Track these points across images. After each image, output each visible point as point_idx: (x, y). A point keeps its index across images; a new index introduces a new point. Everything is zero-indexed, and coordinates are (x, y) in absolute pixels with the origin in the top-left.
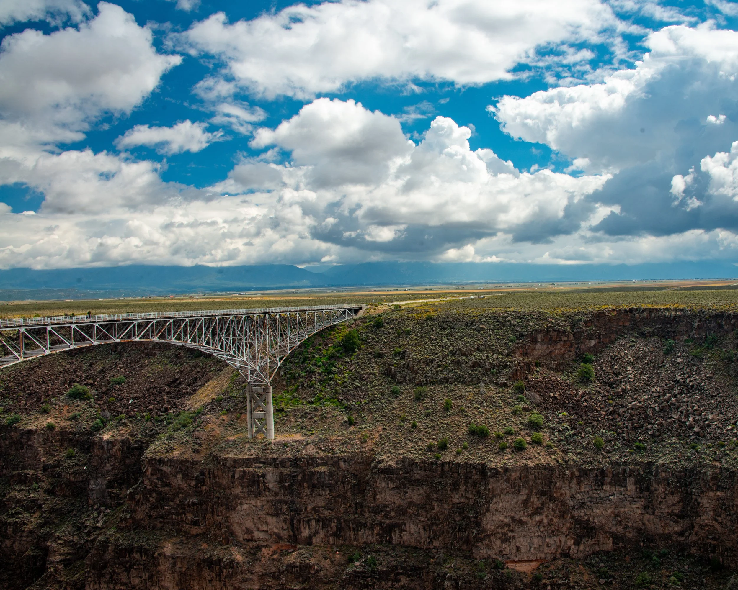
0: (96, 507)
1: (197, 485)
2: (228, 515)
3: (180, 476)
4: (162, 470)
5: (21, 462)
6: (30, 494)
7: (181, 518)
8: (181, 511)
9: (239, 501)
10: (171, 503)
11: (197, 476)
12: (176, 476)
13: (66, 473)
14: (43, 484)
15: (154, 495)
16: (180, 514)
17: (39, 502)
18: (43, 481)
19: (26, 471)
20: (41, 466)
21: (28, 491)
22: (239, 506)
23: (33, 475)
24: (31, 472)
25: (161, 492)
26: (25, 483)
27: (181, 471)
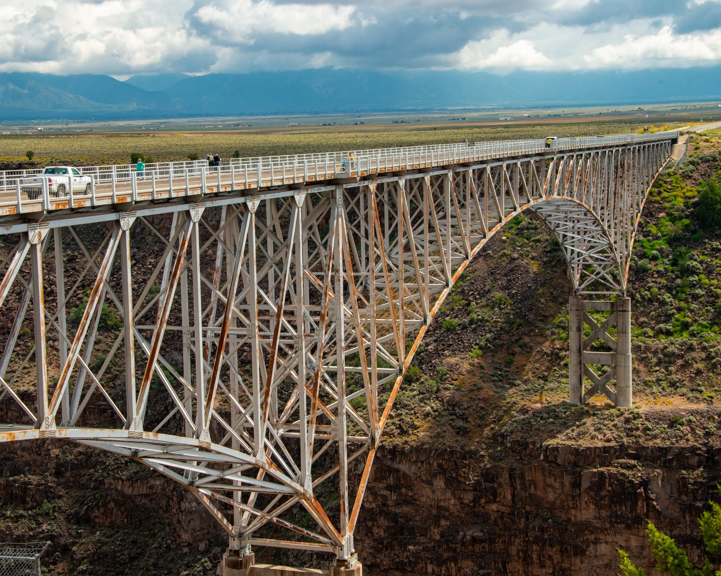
0: (202, 546)
1: (476, 500)
2: (565, 565)
3: (439, 483)
4: (397, 471)
5: (8, 459)
6: (39, 524)
7: (447, 569)
8: (446, 555)
9: (592, 537)
10: (422, 539)
11: (478, 482)
12: (430, 483)
13: (115, 478)
14: (61, 503)
15: (383, 521)
16: (445, 562)
17: (62, 541)
18: (60, 497)
19: (22, 478)
20: (52, 465)
21: (34, 518)
22: (591, 548)
23: (39, 485)
24: (34, 479)
25: (396, 514)
26: (24, 502)
27: (442, 470)
